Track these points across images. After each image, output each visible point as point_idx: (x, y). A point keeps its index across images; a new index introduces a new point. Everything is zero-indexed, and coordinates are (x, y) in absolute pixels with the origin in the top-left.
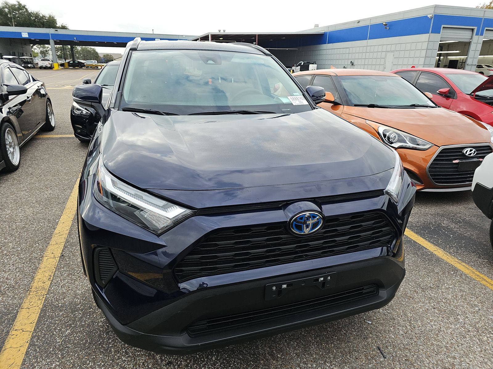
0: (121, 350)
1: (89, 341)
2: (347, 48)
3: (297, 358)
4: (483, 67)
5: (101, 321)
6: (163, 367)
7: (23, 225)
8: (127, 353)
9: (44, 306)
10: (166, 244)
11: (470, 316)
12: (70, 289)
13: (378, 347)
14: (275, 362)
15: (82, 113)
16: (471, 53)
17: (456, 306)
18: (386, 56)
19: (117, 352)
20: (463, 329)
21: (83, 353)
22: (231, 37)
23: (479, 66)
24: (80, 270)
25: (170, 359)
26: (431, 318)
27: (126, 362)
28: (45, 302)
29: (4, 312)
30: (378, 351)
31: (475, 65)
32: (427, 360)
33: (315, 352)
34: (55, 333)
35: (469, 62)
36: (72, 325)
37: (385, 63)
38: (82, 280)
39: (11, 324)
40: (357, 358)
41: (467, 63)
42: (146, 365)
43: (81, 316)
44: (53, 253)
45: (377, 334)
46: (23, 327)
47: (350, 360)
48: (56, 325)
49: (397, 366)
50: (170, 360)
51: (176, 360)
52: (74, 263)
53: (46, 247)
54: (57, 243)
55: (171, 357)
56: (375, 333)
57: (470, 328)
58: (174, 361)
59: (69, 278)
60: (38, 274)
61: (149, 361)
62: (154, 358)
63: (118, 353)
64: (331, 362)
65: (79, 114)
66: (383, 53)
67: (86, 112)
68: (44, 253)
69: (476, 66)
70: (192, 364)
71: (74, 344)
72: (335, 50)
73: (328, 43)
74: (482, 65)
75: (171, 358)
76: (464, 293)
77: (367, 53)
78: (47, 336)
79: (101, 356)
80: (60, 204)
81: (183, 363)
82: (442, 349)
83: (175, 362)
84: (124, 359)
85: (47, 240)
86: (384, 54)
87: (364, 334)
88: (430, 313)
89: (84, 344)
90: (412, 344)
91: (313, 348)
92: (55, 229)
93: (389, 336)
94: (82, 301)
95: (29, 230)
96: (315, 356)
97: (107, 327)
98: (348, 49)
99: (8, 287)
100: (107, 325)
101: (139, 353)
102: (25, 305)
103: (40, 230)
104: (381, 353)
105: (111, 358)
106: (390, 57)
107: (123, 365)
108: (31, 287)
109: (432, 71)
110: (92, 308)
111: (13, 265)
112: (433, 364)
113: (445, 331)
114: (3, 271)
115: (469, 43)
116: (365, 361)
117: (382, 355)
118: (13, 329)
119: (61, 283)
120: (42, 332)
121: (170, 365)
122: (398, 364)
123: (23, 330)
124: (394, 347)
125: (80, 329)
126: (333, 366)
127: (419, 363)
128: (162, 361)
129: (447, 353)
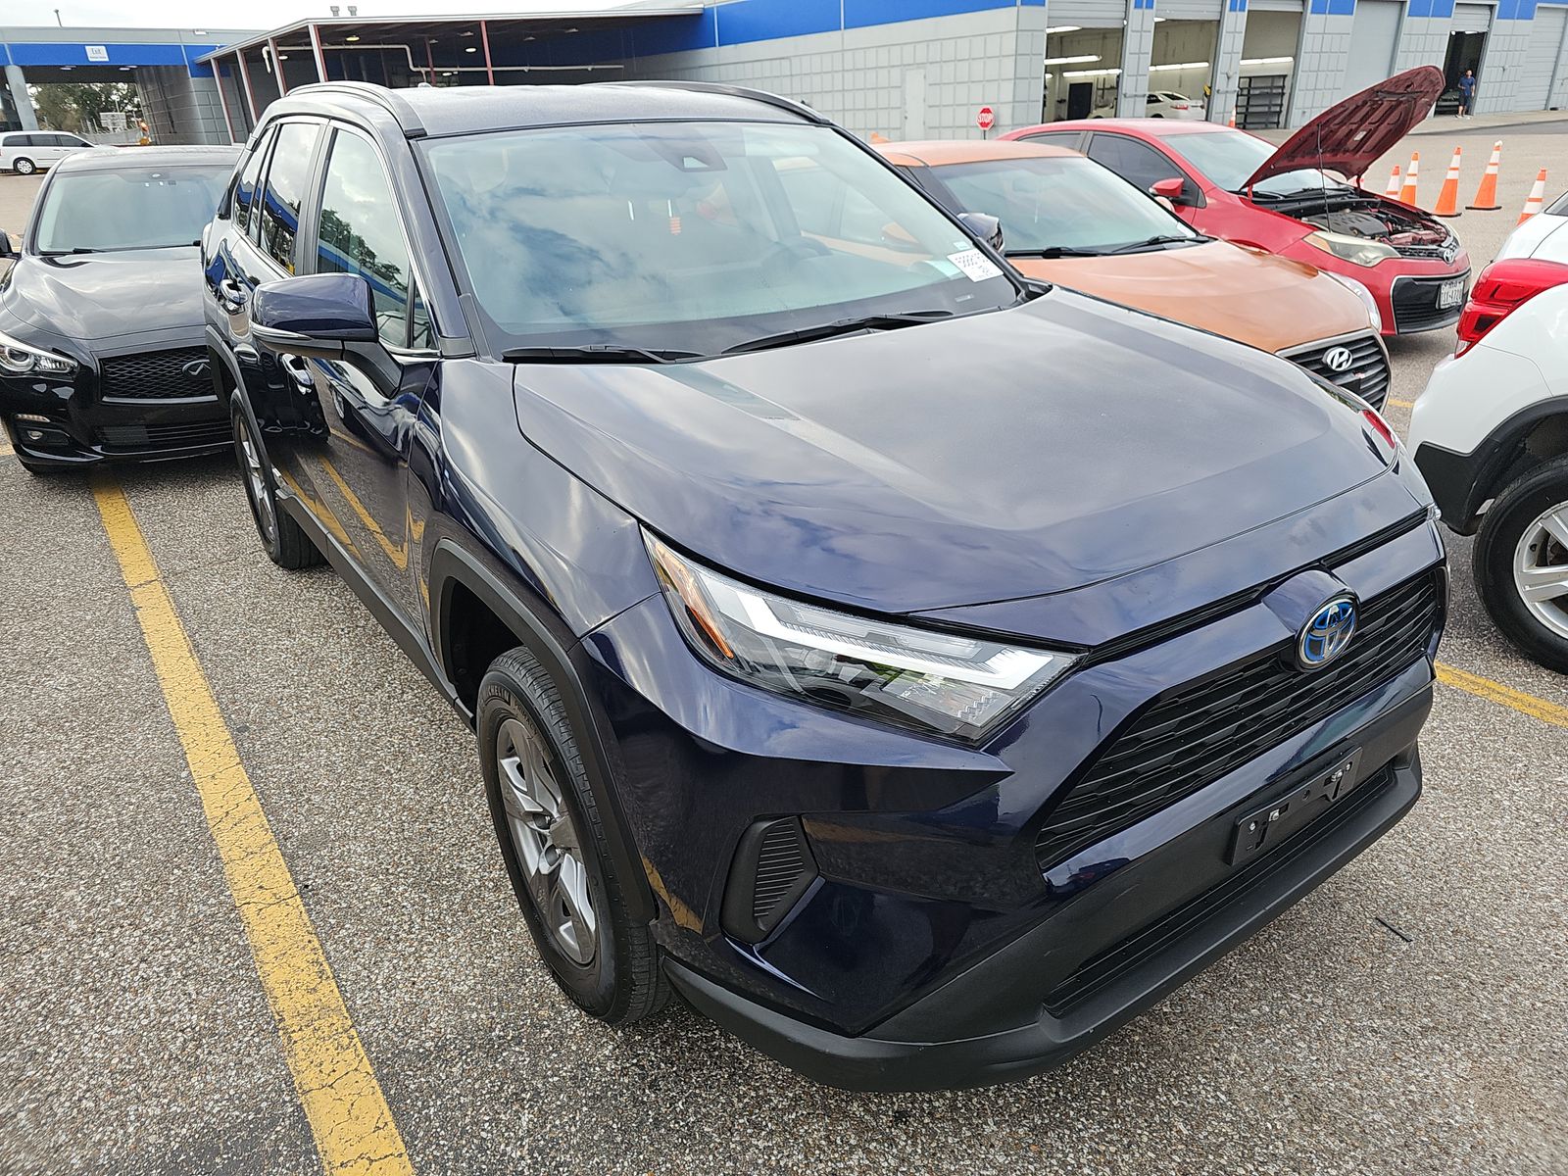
0: (733, 1123)
1: (615, 1126)
2: (783, 58)
3: (1214, 1000)
4: (1160, 101)
5: (608, 1058)
6: (891, 1133)
7: (63, 818)
8: (756, 1126)
9: (378, 1063)
10: (1010, 768)
11: (1516, 786)
12: (423, 987)
13: (1377, 919)
14: (1168, 1030)
15: (37, 368)
16: (1129, 60)
17: (1475, 770)
18: (903, 80)
19: (726, 1130)
20: (1523, 823)
21: (626, 1164)
22: (388, 32)
23: (1152, 99)
24: (406, 918)
25: (894, 1103)
26: (1442, 816)
27: (775, 1152)
28: (369, 1051)
29: (251, 1122)
30: (1385, 929)
31: (1144, 96)
32: (1497, 919)
33: (1246, 975)
34: (483, 1134)
35: (1127, 86)
36: (523, 1095)
37: (905, 104)
38: (439, 951)
39: (308, 1152)
40: (1349, 961)
41: (1124, 92)
42: (839, 1142)
43: (528, 1059)
44: (261, 887)
45: (1355, 887)
46: (363, 1148)
47: (1336, 969)
48: (471, 1109)
49: (1445, 954)
50: (896, 1108)
51: (912, 1103)
52: (368, 903)
53: (219, 872)
54: (249, 850)
55: (891, 1097)
56: (1348, 886)
57: (1535, 816)
58: (910, 1105)
59: (390, 955)
60: (266, 968)
61: (840, 1128)
62: (846, 1115)
63: (732, 1134)
64: (1299, 989)
65: (22, 373)
66: (892, 70)
67: (55, 361)
68: (228, 893)
69: (1146, 99)
70: (964, 1100)
71: (578, 1148)
72: (746, 65)
73: (720, 45)
74: (1156, 93)
75: (895, 1100)
76: (1473, 733)
77: (846, 74)
78: (467, 1152)
79: (688, 1158)
80: (145, 713)
81: (937, 1104)
82: (1511, 883)
83: (915, 1108)
84: (761, 1144)
85: (202, 845)
86: (896, 73)
87: (1325, 893)
88: (1433, 802)
89: (609, 1140)
90: (1442, 889)
91: (1234, 964)
92: (199, 804)
93: (1382, 884)
94: (494, 1014)
95: (103, 830)
96: (1252, 985)
97: (638, 1070)
98: (785, 63)
99: (193, 1039)
100: (633, 1065)
101: (794, 1114)
102: (308, 1078)
103: (146, 819)
104: (1393, 930)
105: (719, 1153)
106: (915, 84)
107: (774, 1163)
108: (277, 1017)
109: (1115, 128)
110: (545, 1026)
111: (143, 960)
112: (1514, 925)
113: (1489, 837)
114: (124, 990)
115: (1121, 32)
116: (1372, 962)
117: (1398, 934)
118: (330, 1163)
119: (373, 977)
120: (438, 1145)
121: (907, 1120)
122: (1444, 947)
123: (369, 1158)
124: (1411, 908)
125: (558, 1099)
126: (1310, 996)
127: (1486, 932)
128: (875, 1115)
129: (1526, 891)
